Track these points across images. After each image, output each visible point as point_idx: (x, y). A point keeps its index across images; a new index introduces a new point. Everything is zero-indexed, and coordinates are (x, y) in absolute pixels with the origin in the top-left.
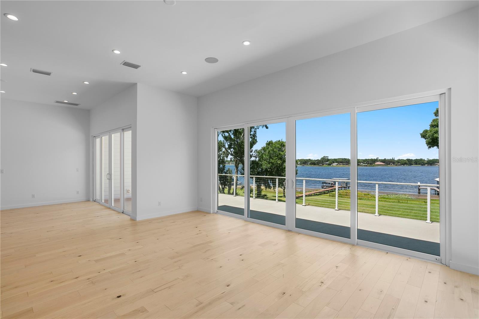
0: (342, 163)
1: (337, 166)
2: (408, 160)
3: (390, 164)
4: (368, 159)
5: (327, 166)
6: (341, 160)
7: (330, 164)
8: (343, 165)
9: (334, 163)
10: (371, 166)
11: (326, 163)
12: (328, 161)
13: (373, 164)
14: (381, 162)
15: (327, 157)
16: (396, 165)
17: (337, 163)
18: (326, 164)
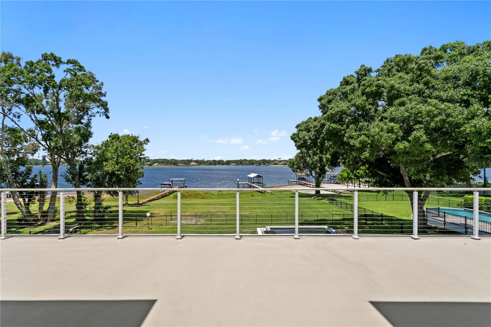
0: (162, 164)
1: (158, 166)
2: (214, 161)
3: (201, 164)
4: (185, 160)
5: (148, 166)
6: (161, 161)
7: (151, 165)
8: (163, 165)
9: (154, 163)
10: (187, 166)
11: (147, 163)
12: (149, 162)
13: (188, 164)
14: (195, 162)
15: (148, 157)
16: (206, 165)
17: (157, 163)
18: (147, 165)
